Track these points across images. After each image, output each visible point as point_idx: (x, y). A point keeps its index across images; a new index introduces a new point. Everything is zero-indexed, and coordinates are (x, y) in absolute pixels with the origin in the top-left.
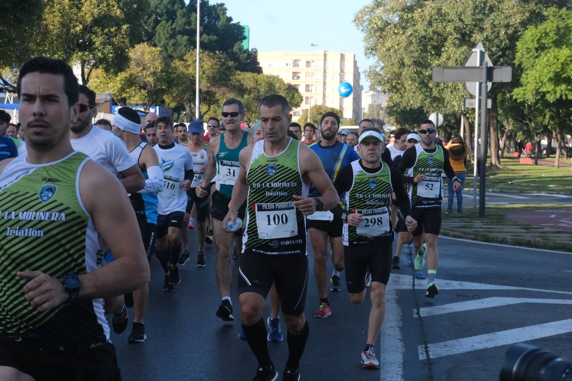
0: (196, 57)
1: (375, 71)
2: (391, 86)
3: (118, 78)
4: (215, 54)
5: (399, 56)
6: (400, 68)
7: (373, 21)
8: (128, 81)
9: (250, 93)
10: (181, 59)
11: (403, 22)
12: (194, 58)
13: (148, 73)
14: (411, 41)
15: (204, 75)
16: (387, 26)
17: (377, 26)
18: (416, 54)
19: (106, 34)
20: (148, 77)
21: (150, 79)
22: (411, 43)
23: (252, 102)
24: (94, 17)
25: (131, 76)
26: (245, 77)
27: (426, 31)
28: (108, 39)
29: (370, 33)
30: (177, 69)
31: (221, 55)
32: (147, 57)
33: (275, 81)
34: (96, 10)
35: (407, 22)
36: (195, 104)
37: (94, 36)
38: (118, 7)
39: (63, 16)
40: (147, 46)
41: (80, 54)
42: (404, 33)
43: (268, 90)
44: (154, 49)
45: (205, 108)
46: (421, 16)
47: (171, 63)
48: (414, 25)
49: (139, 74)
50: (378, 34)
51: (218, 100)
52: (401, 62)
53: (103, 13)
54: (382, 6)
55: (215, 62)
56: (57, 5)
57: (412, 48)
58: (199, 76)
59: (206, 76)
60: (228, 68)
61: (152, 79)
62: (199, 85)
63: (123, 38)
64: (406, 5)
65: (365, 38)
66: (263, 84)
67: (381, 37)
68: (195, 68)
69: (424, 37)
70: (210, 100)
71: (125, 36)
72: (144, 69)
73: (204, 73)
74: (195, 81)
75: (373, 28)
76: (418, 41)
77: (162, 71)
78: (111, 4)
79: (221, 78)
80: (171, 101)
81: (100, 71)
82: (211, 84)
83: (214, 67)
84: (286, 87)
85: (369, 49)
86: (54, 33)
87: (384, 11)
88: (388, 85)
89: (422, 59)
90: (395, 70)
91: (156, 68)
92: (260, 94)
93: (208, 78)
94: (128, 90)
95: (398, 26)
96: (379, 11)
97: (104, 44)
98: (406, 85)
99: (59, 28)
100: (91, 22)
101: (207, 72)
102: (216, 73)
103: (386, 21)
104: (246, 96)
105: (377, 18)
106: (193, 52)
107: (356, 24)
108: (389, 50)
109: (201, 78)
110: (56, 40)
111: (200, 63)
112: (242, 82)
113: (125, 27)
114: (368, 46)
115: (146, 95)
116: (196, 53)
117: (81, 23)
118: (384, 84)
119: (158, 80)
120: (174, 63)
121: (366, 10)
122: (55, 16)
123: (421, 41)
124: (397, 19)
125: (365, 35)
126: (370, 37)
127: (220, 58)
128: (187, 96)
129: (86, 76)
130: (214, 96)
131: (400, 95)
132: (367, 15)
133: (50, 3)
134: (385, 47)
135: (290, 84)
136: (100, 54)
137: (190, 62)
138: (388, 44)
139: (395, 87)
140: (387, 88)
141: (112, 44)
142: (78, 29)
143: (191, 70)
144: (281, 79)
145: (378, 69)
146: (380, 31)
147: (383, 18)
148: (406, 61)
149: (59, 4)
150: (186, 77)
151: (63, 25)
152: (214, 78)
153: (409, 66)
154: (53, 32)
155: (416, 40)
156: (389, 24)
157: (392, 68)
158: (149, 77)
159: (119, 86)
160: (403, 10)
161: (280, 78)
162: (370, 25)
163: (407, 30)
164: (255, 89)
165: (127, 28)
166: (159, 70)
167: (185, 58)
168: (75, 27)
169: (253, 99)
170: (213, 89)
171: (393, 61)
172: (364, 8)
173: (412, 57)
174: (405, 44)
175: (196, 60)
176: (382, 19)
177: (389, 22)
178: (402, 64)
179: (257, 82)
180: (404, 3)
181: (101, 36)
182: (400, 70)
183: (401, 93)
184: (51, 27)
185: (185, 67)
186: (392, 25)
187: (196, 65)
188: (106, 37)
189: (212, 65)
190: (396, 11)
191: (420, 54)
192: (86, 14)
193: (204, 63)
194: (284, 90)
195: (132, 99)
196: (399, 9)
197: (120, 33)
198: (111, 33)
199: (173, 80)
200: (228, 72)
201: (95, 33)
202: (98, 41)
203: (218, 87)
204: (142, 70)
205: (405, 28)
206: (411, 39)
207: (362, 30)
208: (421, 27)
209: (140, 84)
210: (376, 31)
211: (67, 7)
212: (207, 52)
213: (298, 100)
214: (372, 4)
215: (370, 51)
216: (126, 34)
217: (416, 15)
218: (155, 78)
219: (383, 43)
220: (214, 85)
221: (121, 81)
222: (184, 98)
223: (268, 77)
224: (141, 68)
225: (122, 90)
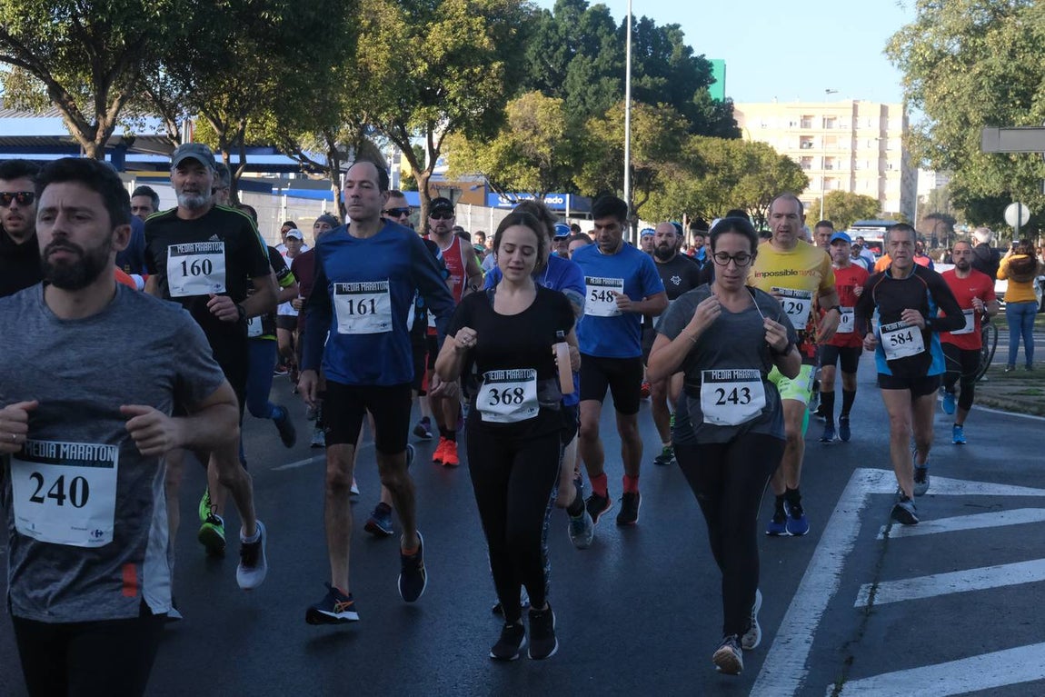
0: (624, 113)
1: (921, 134)
2: (947, 159)
3: (493, 149)
4: (657, 107)
5: (959, 108)
6: (961, 129)
7: (918, 50)
8: (509, 154)
9: (716, 170)
10: (601, 116)
11: (967, 53)
12: (622, 115)
13: (542, 140)
14: (981, 84)
15: (638, 143)
16: (941, 59)
17: (924, 58)
18: (989, 106)
19: (467, 78)
20: (541, 147)
21: (545, 150)
22: (981, 87)
23: (720, 187)
24: (446, 50)
25: (514, 144)
26: (709, 146)
27: (1005, 67)
28: (468, 86)
29: (912, 71)
30: (589, 134)
31: (666, 110)
32: (540, 115)
33: (762, 152)
34: (450, 39)
35: (975, 52)
36: (623, 190)
37: (447, 81)
38: (486, 34)
39: (392, 50)
40: (542, 97)
41: (424, 110)
42: (969, 70)
43: (747, 167)
44: (551, 100)
45: (640, 196)
46: (998, 43)
47: (585, 122)
48: (986, 57)
49: (528, 142)
50: (926, 72)
51: (663, 183)
52: (963, 119)
53: (462, 43)
54: (933, 25)
55: (656, 121)
56: (384, 32)
57: (982, 96)
58: (630, 144)
59: (641, 145)
60: (678, 131)
61: (549, 150)
62: (630, 159)
63: (494, 83)
64: (972, 23)
65: (905, 79)
66: (739, 156)
67: (931, 78)
68: (623, 131)
69: (1003, 77)
70: (649, 183)
71: (496, 81)
72: (535, 133)
73: (637, 139)
74: (623, 152)
75: (917, 62)
76: (992, 84)
77: (564, 136)
78: (475, 28)
79: (666, 148)
80: (585, 186)
81: (459, 138)
82: (648, 157)
83: (654, 129)
84: (780, 161)
85: (910, 98)
86: (379, 76)
87: (936, 34)
88: (942, 159)
89: (1000, 112)
90: (954, 132)
91: (555, 132)
92: (733, 173)
93: (644, 146)
94: (509, 168)
95: (959, 59)
96: (928, 35)
97: (463, 94)
98: (972, 157)
99: (386, 69)
100: (442, 57)
101: (643, 137)
102: (658, 139)
103: (939, 51)
104: (709, 177)
105: (923, 47)
106: (619, 106)
107: (888, 57)
108: (943, 98)
109: (633, 146)
110: (381, 88)
111: (630, 122)
112: (702, 153)
113: (496, 65)
114: (910, 92)
115: (538, 175)
116: (625, 105)
117: (425, 60)
118: (936, 156)
119: (557, 151)
120: (589, 124)
121: (906, 33)
122: (379, 50)
123: (997, 84)
124: (957, 48)
125: (904, 74)
126: (912, 78)
127: (665, 115)
128: (609, 178)
129: (435, 147)
130: (654, 177)
131: (963, 174)
132: (907, 41)
133: (373, 29)
134: (937, 93)
135: (786, 156)
136: (456, 110)
137: (615, 122)
138: (942, 89)
139: (954, 161)
140: (940, 162)
141: (477, 94)
142: (421, 69)
143: (616, 133)
144: (772, 148)
145: (926, 131)
146: (928, 67)
147: (934, 45)
148: (973, 117)
149: (387, 30)
150: (605, 145)
151: (391, 63)
152: (654, 147)
153: (977, 126)
154: (377, 75)
155: (989, 83)
156: (944, 55)
157: (948, 129)
158: (544, 146)
159: (495, 161)
160: (967, 31)
161: (770, 146)
162: (911, 57)
163: (974, 66)
164: (725, 164)
165: (499, 67)
166: (559, 135)
167: (607, 114)
168: (415, 66)
169: (721, 183)
170: (652, 165)
171: (951, 117)
172: (903, 29)
173: (982, 110)
174: (970, 89)
175: (624, 118)
176: (932, 47)
177: (945, 51)
178: (965, 122)
179: (728, 154)
180: (969, 21)
181: (458, 80)
182: (962, 133)
183: (964, 171)
184: (374, 67)
185: (607, 129)
186: (949, 58)
187: (624, 127)
188: (466, 83)
189: (651, 127)
190: (956, 34)
191: (996, 105)
192: (434, 45)
193: (638, 122)
194: (776, 166)
195: (515, 182)
196: (960, 30)
197: (488, 75)
198: (475, 75)
199: (583, 152)
200: (678, 138)
201: (449, 76)
202: (453, 88)
203: (661, 162)
204: (532, 135)
205: (969, 62)
206: (980, 80)
207: (899, 66)
208: (997, 61)
209: (528, 157)
210: (921, 68)
211: (399, 35)
212: (643, 105)
213: (800, 182)
214: (915, 23)
215: (913, 100)
216: (497, 77)
217: (989, 40)
218: (553, 147)
219: (934, 88)
220: (654, 159)
221: (497, 153)
222: (605, 180)
223: (749, 144)
224: (531, 131)
225: (500, 167)
